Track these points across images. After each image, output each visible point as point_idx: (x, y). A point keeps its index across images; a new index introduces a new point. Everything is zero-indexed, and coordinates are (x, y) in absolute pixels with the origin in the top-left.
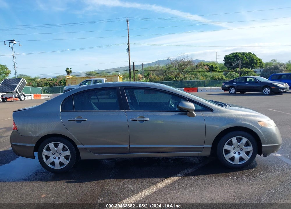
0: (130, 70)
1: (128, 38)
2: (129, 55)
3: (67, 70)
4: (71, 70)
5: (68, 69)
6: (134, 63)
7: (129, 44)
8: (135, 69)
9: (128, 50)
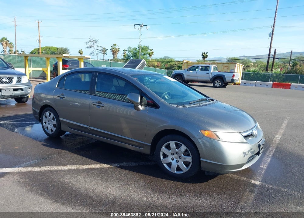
0: (269, 58)
1: (275, 20)
2: (271, 40)
3: (203, 55)
4: (207, 54)
5: (204, 53)
6: (275, 50)
7: (274, 26)
8: (276, 57)
9: (272, 34)
